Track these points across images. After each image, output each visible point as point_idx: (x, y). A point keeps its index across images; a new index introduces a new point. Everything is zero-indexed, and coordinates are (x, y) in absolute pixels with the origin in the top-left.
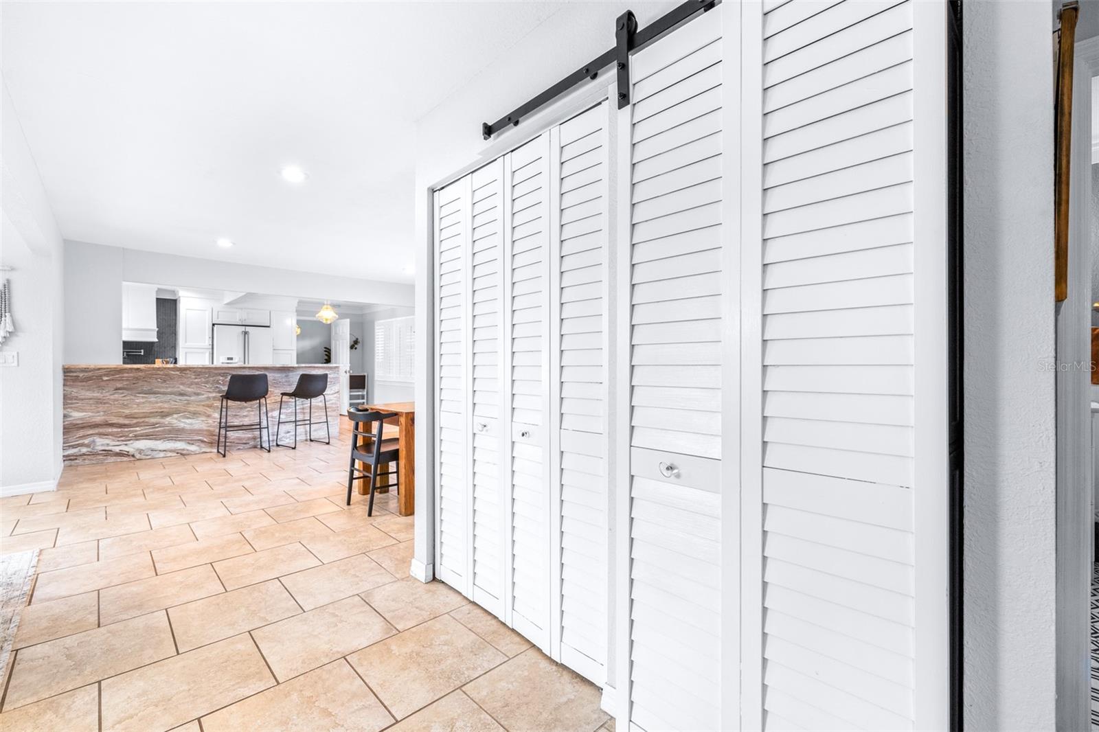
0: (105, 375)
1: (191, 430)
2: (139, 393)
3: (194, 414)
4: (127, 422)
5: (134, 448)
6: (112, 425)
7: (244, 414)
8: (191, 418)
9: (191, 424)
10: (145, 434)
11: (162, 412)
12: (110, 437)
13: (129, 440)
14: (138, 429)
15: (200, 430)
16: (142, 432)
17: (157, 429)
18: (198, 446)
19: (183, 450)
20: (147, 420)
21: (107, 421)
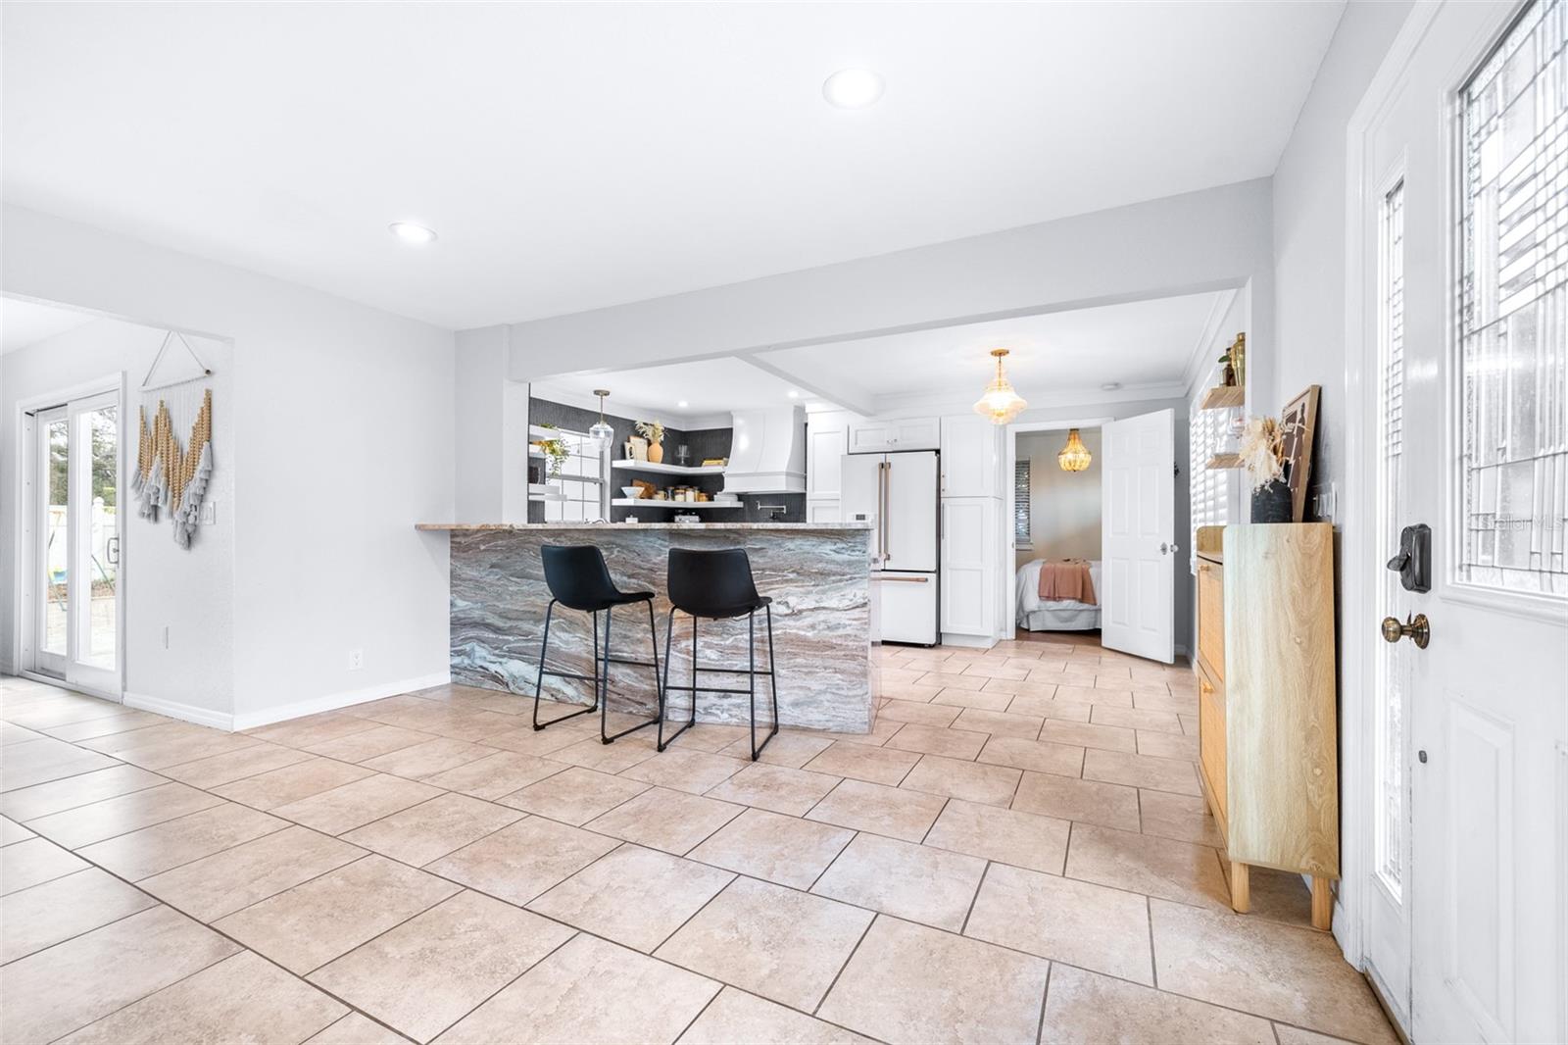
0: (483, 542)
1: (567, 654)
2: (512, 575)
3: (571, 623)
4: (499, 623)
5: (508, 672)
6: (488, 626)
7: (639, 636)
8: (567, 631)
9: (567, 643)
10: (519, 650)
11: (535, 613)
12: (486, 646)
13: (503, 656)
14: (510, 638)
15: (579, 658)
16: (515, 645)
17: (530, 644)
18: (576, 688)
19: (559, 691)
20: (520, 624)
21: (483, 620)
